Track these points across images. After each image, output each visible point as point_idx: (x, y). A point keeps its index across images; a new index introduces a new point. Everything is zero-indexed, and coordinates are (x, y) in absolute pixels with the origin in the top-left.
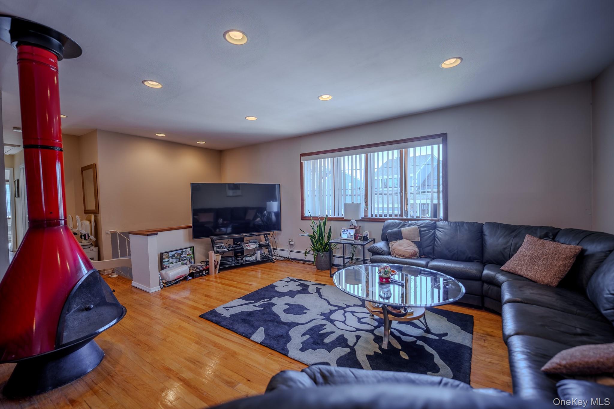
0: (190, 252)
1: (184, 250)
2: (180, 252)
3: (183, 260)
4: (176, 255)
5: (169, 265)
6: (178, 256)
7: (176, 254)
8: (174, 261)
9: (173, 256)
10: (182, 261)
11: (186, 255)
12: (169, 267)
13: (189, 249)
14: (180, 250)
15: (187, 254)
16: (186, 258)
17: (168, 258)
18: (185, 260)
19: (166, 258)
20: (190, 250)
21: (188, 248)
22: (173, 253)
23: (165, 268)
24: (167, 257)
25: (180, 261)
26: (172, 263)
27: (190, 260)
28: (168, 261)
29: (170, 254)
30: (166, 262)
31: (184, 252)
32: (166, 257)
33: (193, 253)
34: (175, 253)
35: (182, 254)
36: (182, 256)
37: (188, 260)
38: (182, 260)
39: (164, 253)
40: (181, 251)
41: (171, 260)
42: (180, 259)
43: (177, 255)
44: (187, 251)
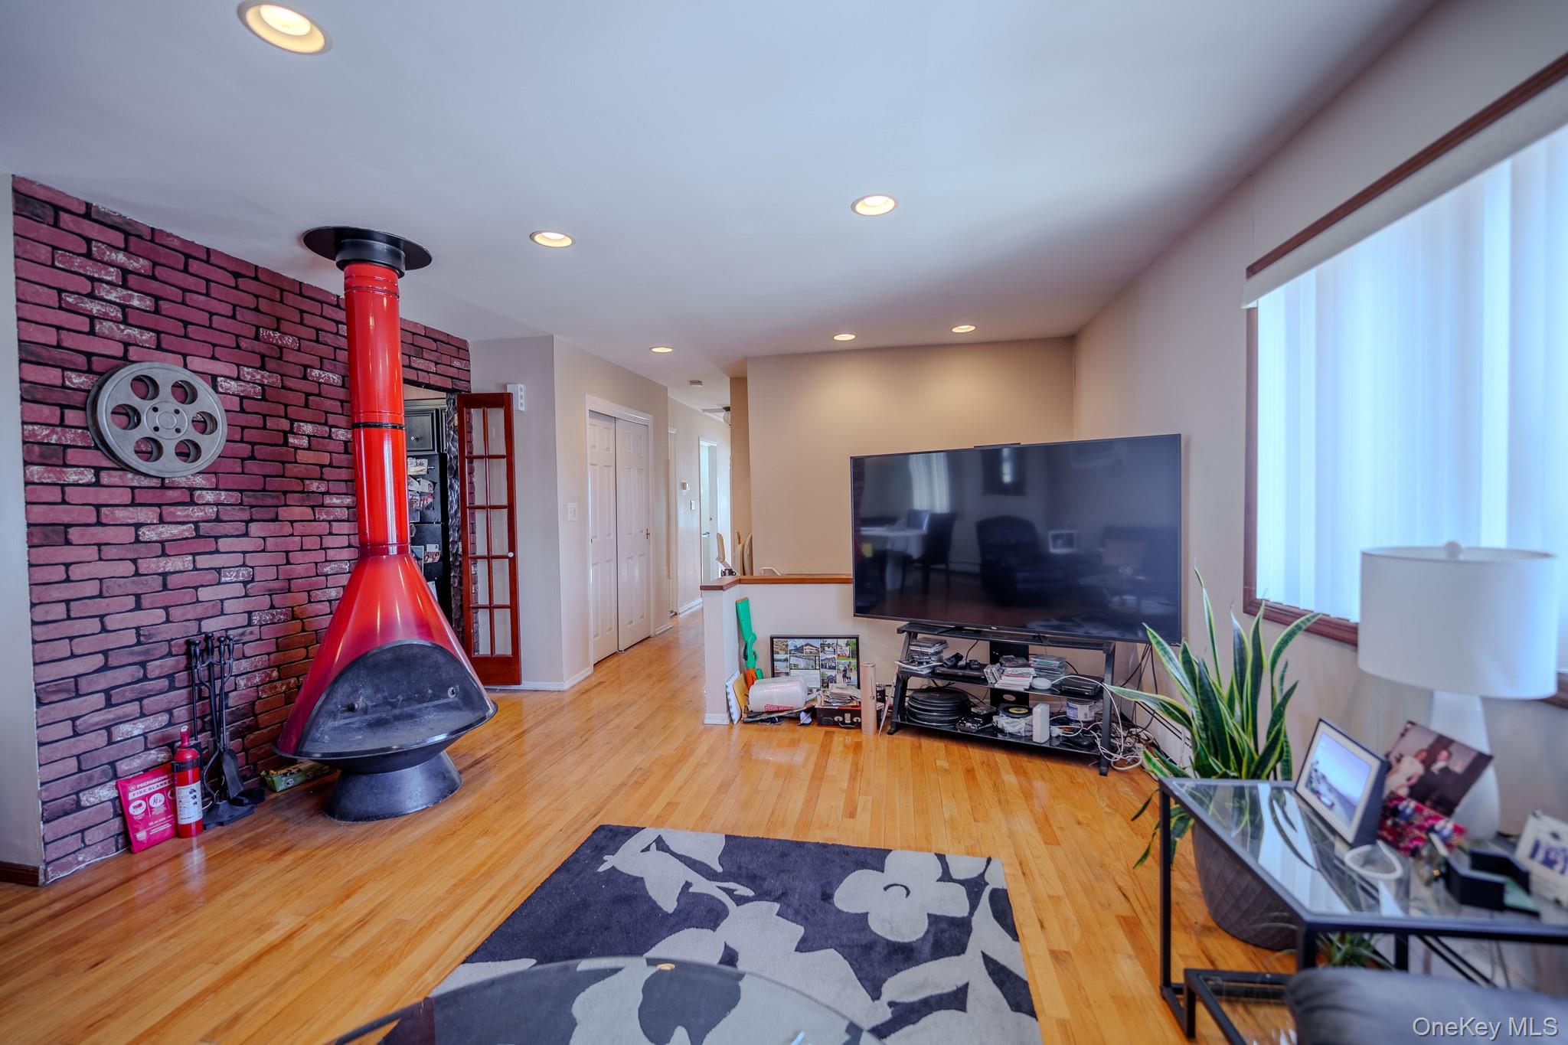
0: (847, 651)
1: (829, 641)
2: (817, 643)
3: (826, 668)
4: (808, 649)
5: (788, 670)
6: (811, 652)
7: (806, 646)
8: (802, 663)
9: (800, 650)
10: (822, 670)
11: (836, 656)
12: (787, 674)
13: (842, 642)
14: (821, 638)
15: (839, 655)
16: (833, 664)
17: (786, 653)
18: (830, 668)
19: (780, 652)
20: (847, 644)
21: (842, 638)
22: (799, 643)
23: (779, 675)
24: (783, 650)
25: (818, 667)
26: (796, 667)
27: (845, 671)
28: (786, 660)
29: (790, 642)
30: (780, 660)
31: (829, 646)
32: (781, 650)
33: (856, 654)
34: (803, 643)
35: (823, 650)
36: (823, 656)
37: (839, 669)
38: (822, 668)
39: (777, 638)
40: (820, 641)
41: (793, 660)
42: (817, 662)
43: (808, 651)
44: (837, 644)
